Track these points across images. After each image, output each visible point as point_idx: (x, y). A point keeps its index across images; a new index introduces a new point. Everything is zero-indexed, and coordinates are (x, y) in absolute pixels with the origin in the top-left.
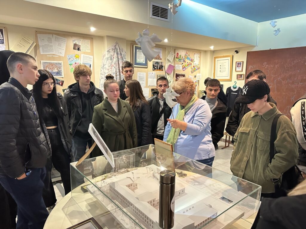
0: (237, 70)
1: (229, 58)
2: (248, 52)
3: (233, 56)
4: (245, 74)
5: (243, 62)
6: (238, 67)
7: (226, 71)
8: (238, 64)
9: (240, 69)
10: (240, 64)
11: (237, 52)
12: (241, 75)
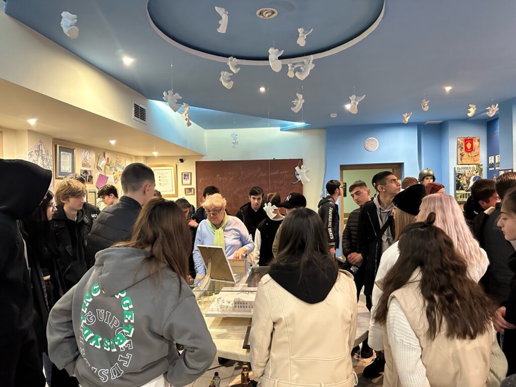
0: (184, 183)
1: (172, 168)
2: (196, 162)
3: (177, 166)
4: (195, 187)
5: (191, 173)
6: (184, 179)
7: (168, 184)
8: (185, 175)
9: (189, 182)
10: (188, 176)
11: (182, 161)
12: (190, 189)
